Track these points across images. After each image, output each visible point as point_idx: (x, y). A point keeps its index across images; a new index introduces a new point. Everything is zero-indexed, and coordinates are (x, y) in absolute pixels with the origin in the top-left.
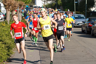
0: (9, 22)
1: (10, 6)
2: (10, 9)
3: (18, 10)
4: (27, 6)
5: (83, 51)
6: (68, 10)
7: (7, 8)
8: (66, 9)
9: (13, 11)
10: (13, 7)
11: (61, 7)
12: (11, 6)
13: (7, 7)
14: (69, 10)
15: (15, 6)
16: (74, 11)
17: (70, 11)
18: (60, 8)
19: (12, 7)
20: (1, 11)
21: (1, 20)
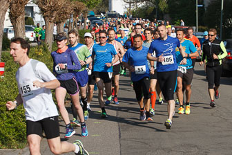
0: (51, 46)
1: (53, 11)
2: (53, 19)
3: (71, 20)
4: (91, 12)
5: (212, 115)
7: (47, 16)
8: (177, 20)
9: (60, 22)
10: (60, 15)
12: (55, 12)
13: (48, 13)
14: (183, 23)
15: (65, 13)
16: (196, 26)
17: (185, 25)
18: (165, 17)
19: (57, 14)
20: (33, 24)
21: (34, 41)
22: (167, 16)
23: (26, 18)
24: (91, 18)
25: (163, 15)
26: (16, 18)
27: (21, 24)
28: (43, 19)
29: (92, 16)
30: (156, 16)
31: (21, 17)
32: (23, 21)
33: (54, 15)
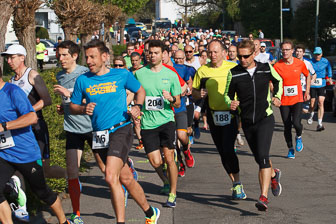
1: (75, 19)
2: (75, 30)
3: (102, 31)
4: (130, 20)
6: (259, 34)
7: (68, 26)
9: (86, 35)
10: (85, 23)
11: (239, 23)
12: (79, 20)
13: (69, 22)
15: (93, 21)
17: (265, 37)
18: (235, 26)
19: (82, 22)
20: (47, 37)
21: (49, 62)
22: (238, 25)
23: (38, 29)
25: (232, 23)
26: (23, 28)
28: (61, 31)
29: (131, 25)
30: (223, 26)
31: (30, 27)
32: (34, 33)
33: (77, 24)
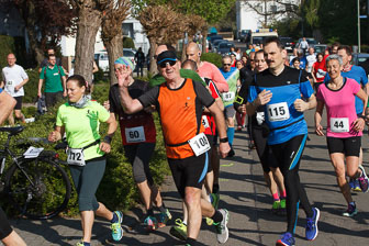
1: (160, 29)
2: (160, 39)
4: (212, 29)
7: (153, 36)
10: (169, 33)
12: (164, 30)
13: (154, 32)
15: (177, 31)
16: (357, 45)
18: (314, 34)
19: (167, 32)
20: (133, 46)
22: (317, 33)
23: (124, 39)
24: (212, 37)
25: (311, 31)
26: (111, 39)
27: (117, 48)
28: (147, 40)
29: (213, 34)
30: (302, 33)
31: (117, 38)
32: (121, 43)
33: (162, 34)
